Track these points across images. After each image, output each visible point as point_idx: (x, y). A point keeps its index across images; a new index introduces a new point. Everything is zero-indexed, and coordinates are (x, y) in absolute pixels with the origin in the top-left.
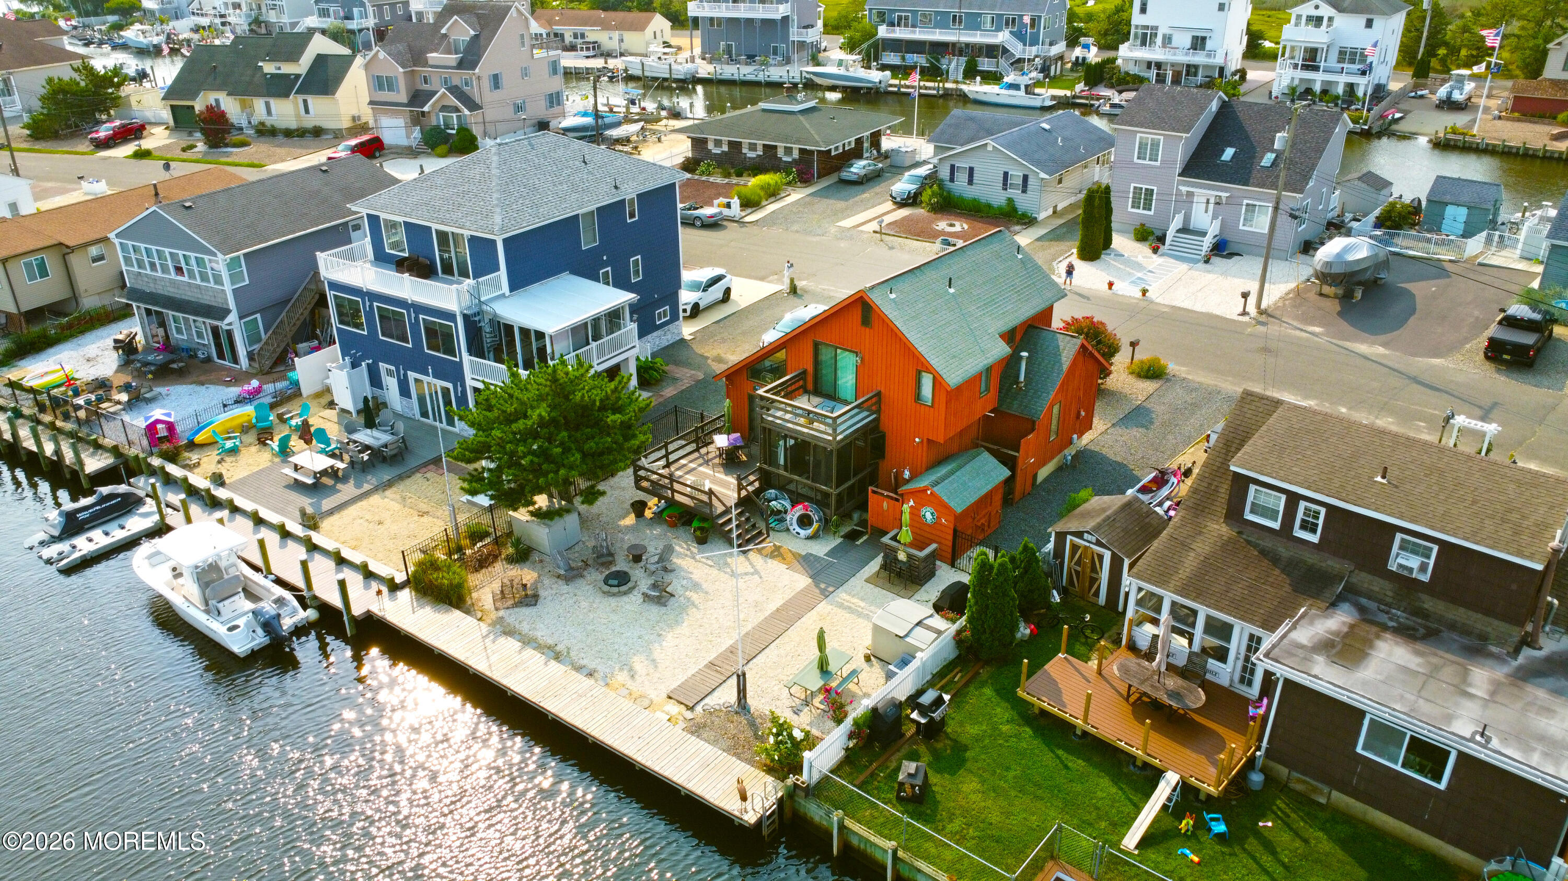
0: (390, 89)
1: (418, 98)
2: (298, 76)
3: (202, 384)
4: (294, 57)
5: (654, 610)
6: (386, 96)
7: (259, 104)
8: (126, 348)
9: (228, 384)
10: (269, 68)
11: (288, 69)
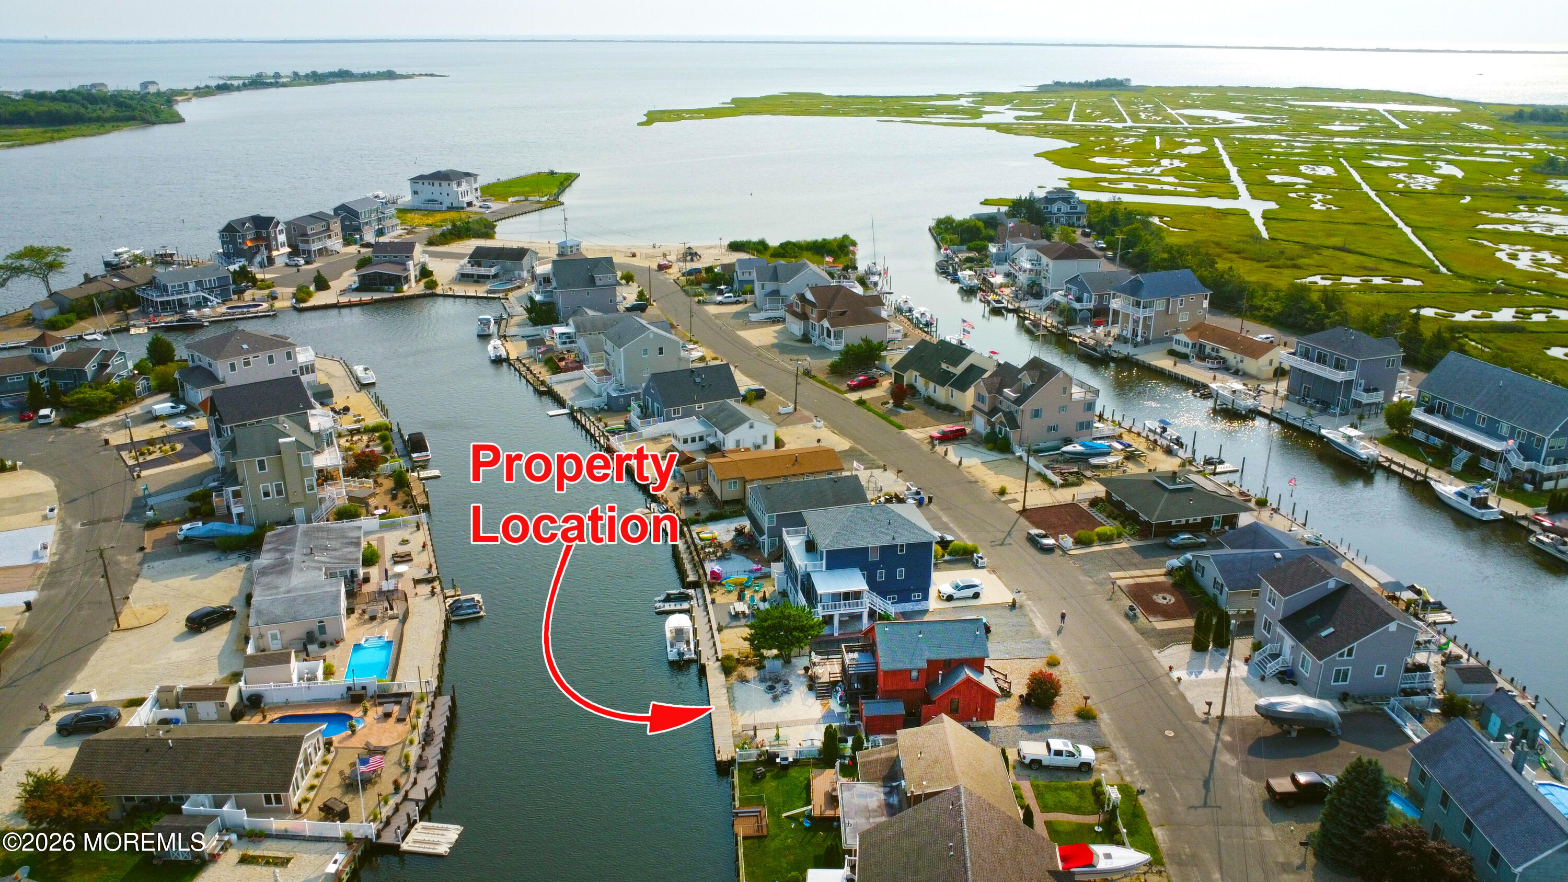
0: (983, 402)
1: (993, 411)
2: (955, 375)
3: (748, 558)
4: (955, 364)
5: (771, 702)
6: (979, 405)
7: (932, 385)
8: (740, 532)
9: (755, 562)
10: (944, 366)
11: (951, 369)
